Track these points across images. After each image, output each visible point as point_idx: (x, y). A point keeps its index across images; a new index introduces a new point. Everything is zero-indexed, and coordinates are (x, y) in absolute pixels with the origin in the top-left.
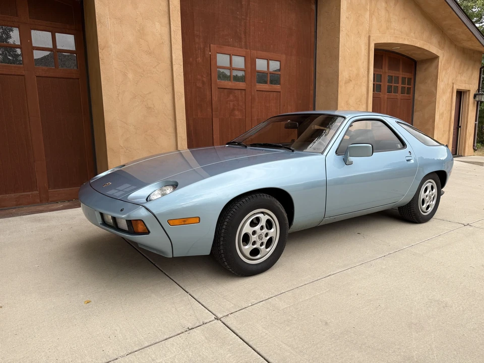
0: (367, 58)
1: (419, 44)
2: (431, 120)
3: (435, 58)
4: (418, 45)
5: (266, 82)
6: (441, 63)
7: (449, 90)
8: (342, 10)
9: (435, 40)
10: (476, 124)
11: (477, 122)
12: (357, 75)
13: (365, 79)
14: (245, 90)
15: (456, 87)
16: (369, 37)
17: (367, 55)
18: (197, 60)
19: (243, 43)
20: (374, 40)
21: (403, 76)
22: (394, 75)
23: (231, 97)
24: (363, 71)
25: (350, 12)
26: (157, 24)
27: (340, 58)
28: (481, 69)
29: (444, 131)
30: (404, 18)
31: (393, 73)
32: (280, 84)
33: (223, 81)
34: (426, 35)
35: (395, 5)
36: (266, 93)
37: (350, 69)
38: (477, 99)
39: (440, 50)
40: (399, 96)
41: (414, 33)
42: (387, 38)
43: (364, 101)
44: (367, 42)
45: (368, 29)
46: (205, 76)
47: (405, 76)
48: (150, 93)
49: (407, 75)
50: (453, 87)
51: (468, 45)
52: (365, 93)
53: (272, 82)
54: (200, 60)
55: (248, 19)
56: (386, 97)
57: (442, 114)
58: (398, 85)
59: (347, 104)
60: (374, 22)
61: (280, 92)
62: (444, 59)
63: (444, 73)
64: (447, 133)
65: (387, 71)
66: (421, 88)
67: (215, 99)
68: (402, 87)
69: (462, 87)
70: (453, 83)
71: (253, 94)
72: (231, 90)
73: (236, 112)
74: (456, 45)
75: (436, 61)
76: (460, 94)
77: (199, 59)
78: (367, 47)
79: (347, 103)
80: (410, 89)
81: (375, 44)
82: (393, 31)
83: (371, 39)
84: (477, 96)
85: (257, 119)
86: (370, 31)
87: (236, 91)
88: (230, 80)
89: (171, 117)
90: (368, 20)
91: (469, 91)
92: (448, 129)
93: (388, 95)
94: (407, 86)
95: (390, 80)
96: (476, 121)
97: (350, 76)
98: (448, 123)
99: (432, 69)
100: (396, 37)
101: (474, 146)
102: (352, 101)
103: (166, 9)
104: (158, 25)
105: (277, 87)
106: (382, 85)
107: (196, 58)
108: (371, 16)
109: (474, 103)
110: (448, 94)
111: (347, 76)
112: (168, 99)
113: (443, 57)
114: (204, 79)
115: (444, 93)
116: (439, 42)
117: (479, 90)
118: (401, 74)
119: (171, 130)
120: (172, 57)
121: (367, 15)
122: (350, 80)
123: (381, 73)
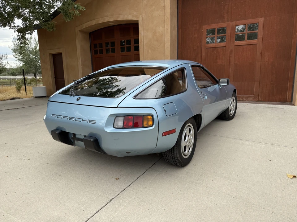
5: (244, 39)
14: (225, 47)
18: (195, 36)
19: (226, 19)
36: (243, 46)
46: (198, 43)
53: (249, 39)
61: (257, 44)
71: (231, 48)
77: (196, 35)
85: (234, 64)
107: (194, 35)
120: (165, 40)
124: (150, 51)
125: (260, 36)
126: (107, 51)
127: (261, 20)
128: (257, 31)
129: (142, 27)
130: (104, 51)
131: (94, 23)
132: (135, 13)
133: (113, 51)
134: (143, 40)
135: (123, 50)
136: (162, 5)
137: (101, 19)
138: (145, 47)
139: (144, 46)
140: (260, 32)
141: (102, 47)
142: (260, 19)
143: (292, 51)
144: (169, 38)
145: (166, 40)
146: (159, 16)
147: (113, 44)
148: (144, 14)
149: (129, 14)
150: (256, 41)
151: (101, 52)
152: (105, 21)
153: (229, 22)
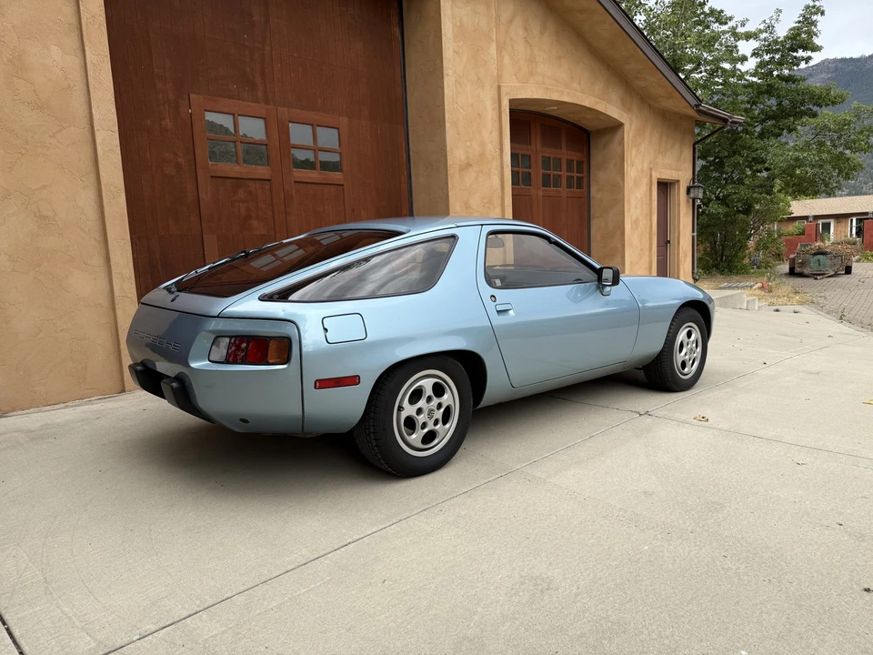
0: (497, 124)
1: (588, 102)
2: (619, 233)
3: (618, 126)
4: (586, 103)
5: (312, 167)
6: (628, 134)
7: (645, 181)
8: (444, 39)
9: (615, 95)
10: (693, 237)
11: (695, 234)
12: (482, 155)
13: (496, 164)
14: (269, 180)
15: (656, 175)
16: (499, 87)
17: (497, 119)
18: (163, 123)
19: (260, 94)
20: (507, 93)
21: (569, 158)
22: (552, 156)
23: (242, 194)
24: (491, 148)
25: (462, 43)
26: (54, 49)
27: (447, 125)
28: (694, 145)
29: (641, 250)
30: (560, 58)
31: (550, 153)
32: (341, 170)
33: (220, 164)
34: (598, 87)
35: (542, 33)
36: (314, 187)
37: (468, 144)
38: (692, 195)
39: (625, 114)
40: (563, 191)
41: (579, 83)
42: (531, 91)
43: (497, 201)
44: (496, 96)
45: (495, 74)
46: (181, 154)
47: (574, 158)
48: (44, 187)
49: (575, 156)
50: (651, 176)
51: (669, 104)
52: (499, 187)
53: (324, 166)
54: (168, 123)
55: (268, 48)
56: (541, 193)
57: (636, 222)
58: (560, 173)
59: (467, 208)
60: (507, 60)
61: (342, 185)
62: (633, 127)
63: (634, 152)
64: (647, 253)
65: (539, 147)
66: (600, 178)
67: (206, 197)
68: (568, 177)
69: (667, 175)
70: (651, 169)
71: (286, 187)
72: (239, 181)
73: (255, 223)
74: (650, 106)
75: (619, 133)
76: (665, 187)
77: (167, 120)
78: (497, 105)
79: (467, 206)
80: (582, 181)
81: (510, 100)
82: (541, 78)
83: (503, 90)
84: (692, 190)
86: (499, 77)
87: (250, 183)
88: (237, 162)
89: (97, 235)
90: (495, 58)
91: (678, 181)
92: (648, 246)
93: (544, 190)
94: (575, 175)
95: (546, 163)
96: (693, 232)
97: (468, 158)
98: (648, 235)
99: (615, 145)
100: (548, 89)
101: (693, 273)
102: (475, 202)
103: (74, 20)
104: (55, 52)
105: (336, 176)
106: (532, 174)
107: (160, 120)
108: (500, 49)
109: (688, 201)
110: (643, 188)
111: (463, 158)
112: (86, 198)
113: (631, 124)
114: (180, 160)
115: (636, 184)
116: (622, 100)
117: (693, 179)
118: (565, 153)
119: (97, 261)
120: (91, 116)
121: (493, 49)
122: (469, 165)
123: (529, 153)
127: (344, 122)
140: (345, 151)
142: (341, 118)
145: (97, 115)
150: (340, 177)
153: (270, 107)
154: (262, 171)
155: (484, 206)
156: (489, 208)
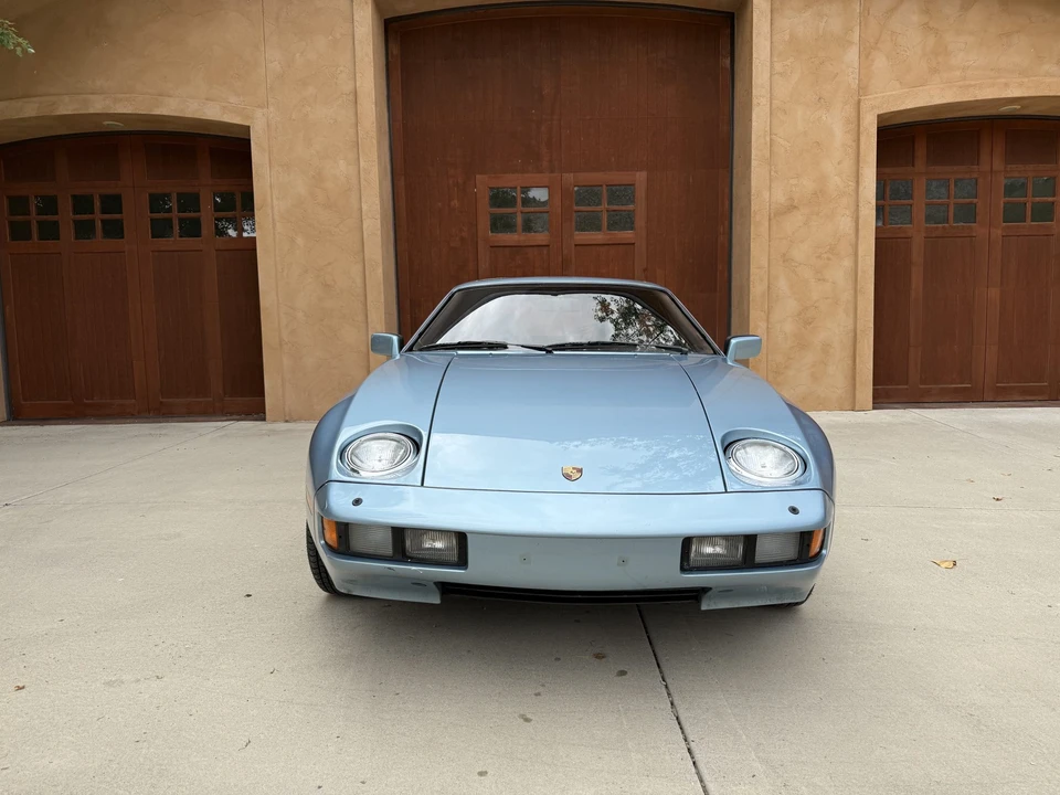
5: (599, 229)
12: (819, 193)
13: (845, 202)
14: (547, 246)
16: (859, 103)
17: (854, 144)
18: (452, 203)
19: (545, 164)
20: (875, 108)
22: (1031, 175)
25: (792, 60)
27: (754, 163)
31: (1027, 171)
32: (632, 229)
33: (500, 235)
36: (598, 248)
37: (793, 182)
40: (1057, 226)
43: (843, 250)
44: (853, 114)
45: (855, 87)
46: (465, 229)
48: (329, 264)
52: (852, 232)
53: (612, 226)
54: (455, 203)
55: (556, 118)
56: (997, 233)
59: (783, 261)
60: (881, 63)
61: (633, 244)
65: (998, 164)
67: (484, 265)
71: (565, 252)
72: (518, 249)
78: (852, 126)
79: (785, 258)
81: (879, 116)
82: (956, 73)
83: (867, 105)
86: (863, 89)
87: (528, 250)
88: (516, 231)
89: (362, 299)
90: (856, 65)
93: (1008, 227)
97: (791, 199)
100: (970, 86)
102: (799, 253)
105: (627, 235)
106: (980, 205)
107: (450, 201)
108: (866, 53)
111: (781, 200)
112: (356, 271)
114: (465, 234)
119: (361, 318)
120: (361, 209)
121: (852, 55)
122: (791, 207)
123: (975, 176)
124: (300, 241)
125: (640, 222)
126: (84, 230)
127: (641, 177)
128: (631, 207)
129: (267, 155)
130: (67, 231)
131: (30, 109)
132: (233, 99)
133: (114, 230)
134: (270, 200)
135: (160, 229)
136: (348, 88)
137: (67, 98)
138: (278, 224)
139: (273, 220)
140: (640, 208)
141: (57, 214)
142: (638, 173)
143: (720, 267)
144: (378, 202)
145: (365, 207)
146: (332, 122)
147: (113, 203)
148: (271, 109)
149: (207, 99)
150: (631, 236)
151: (50, 232)
152: (91, 111)
153: (555, 175)
154: (541, 237)
155: (819, 257)
156: (829, 259)
